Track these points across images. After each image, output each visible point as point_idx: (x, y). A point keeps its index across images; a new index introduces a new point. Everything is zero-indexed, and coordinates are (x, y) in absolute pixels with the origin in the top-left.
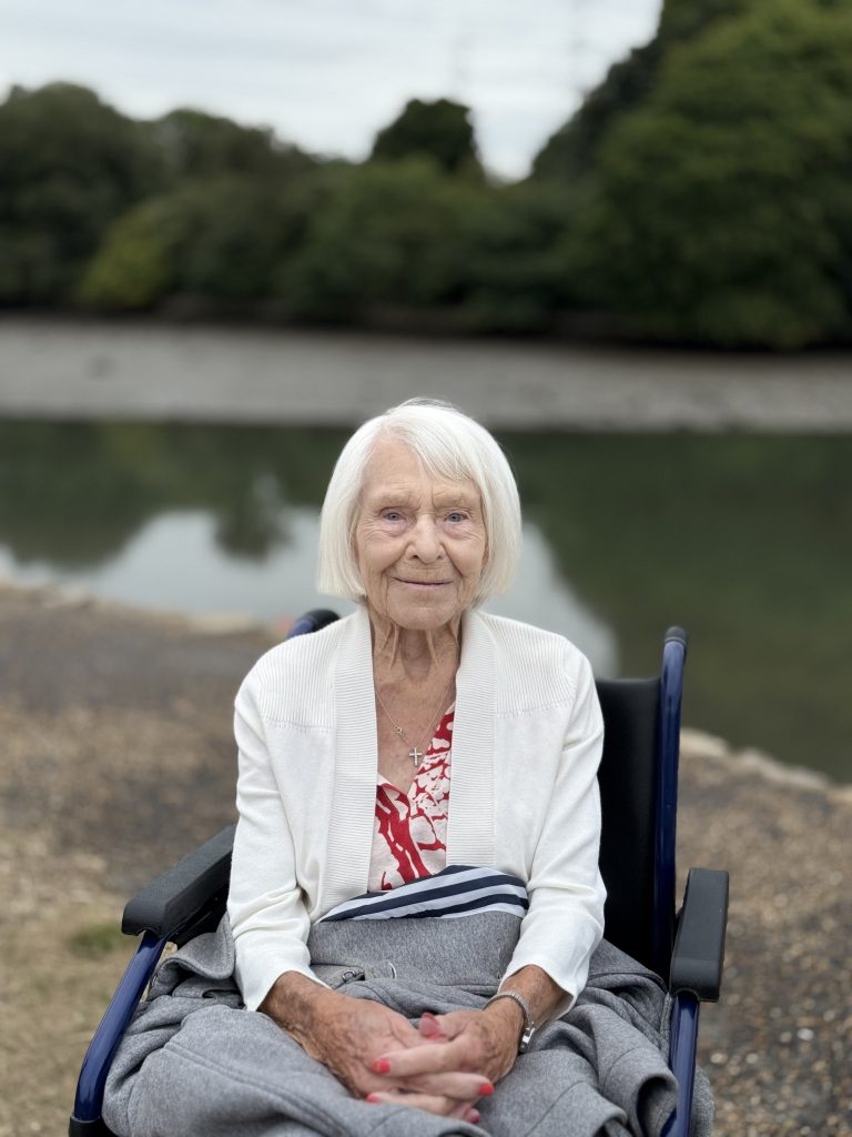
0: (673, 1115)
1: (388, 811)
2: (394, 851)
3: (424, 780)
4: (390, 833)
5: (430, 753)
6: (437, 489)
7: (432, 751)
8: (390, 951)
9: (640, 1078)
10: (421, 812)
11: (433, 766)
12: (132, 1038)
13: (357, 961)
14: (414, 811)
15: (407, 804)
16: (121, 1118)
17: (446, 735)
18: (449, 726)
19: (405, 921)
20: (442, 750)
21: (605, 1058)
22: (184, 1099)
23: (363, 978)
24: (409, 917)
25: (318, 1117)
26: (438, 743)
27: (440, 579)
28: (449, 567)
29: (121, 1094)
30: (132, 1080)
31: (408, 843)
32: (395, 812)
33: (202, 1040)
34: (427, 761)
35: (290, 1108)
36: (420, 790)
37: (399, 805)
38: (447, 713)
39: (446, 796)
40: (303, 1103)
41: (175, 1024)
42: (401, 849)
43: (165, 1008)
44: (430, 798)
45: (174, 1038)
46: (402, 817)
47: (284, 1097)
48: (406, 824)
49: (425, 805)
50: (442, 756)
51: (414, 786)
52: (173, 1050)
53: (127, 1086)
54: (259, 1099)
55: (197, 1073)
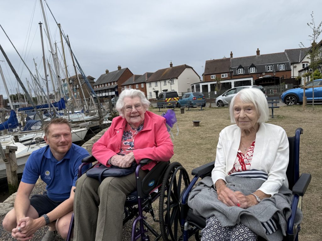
0: (291, 217)
1: (241, 157)
2: (241, 164)
3: (248, 153)
4: (240, 161)
5: (250, 148)
6: (244, 105)
7: (251, 148)
8: (240, 182)
9: (283, 207)
10: (246, 158)
11: (250, 151)
12: (192, 193)
13: (234, 183)
14: (245, 158)
15: (244, 156)
16: (191, 205)
17: (253, 145)
18: (254, 144)
19: (244, 178)
20: (252, 148)
21: (277, 203)
22: (199, 204)
23: (234, 186)
24: (245, 177)
25: (220, 209)
26: (252, 147)
27: (246, 121)
28: (248, 118)
29: (191, 201)
30: (193, 199)
31: (243, 163)
32: (242, 157)
33: (203, 194)
34: (249, 150)
35: (215, 207)
36: (247, 155)
37: (243, 156)
38: (254, 141)
39: (252, 156)
40: (218, 206)
41: (200, 190)
42: (242, 164)
43: (198, 188)
44: (248, 156)
45: (199, 193)
46: (243, 158)
47: (214, 205)
48: (243, 160)
49: (247, 157)
50: (252, 149)
51: (246, 154)
52: (198, 195)
53: (192, 200)
54: (210, 205)
55: (201, 200)
